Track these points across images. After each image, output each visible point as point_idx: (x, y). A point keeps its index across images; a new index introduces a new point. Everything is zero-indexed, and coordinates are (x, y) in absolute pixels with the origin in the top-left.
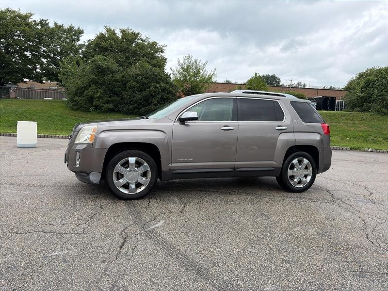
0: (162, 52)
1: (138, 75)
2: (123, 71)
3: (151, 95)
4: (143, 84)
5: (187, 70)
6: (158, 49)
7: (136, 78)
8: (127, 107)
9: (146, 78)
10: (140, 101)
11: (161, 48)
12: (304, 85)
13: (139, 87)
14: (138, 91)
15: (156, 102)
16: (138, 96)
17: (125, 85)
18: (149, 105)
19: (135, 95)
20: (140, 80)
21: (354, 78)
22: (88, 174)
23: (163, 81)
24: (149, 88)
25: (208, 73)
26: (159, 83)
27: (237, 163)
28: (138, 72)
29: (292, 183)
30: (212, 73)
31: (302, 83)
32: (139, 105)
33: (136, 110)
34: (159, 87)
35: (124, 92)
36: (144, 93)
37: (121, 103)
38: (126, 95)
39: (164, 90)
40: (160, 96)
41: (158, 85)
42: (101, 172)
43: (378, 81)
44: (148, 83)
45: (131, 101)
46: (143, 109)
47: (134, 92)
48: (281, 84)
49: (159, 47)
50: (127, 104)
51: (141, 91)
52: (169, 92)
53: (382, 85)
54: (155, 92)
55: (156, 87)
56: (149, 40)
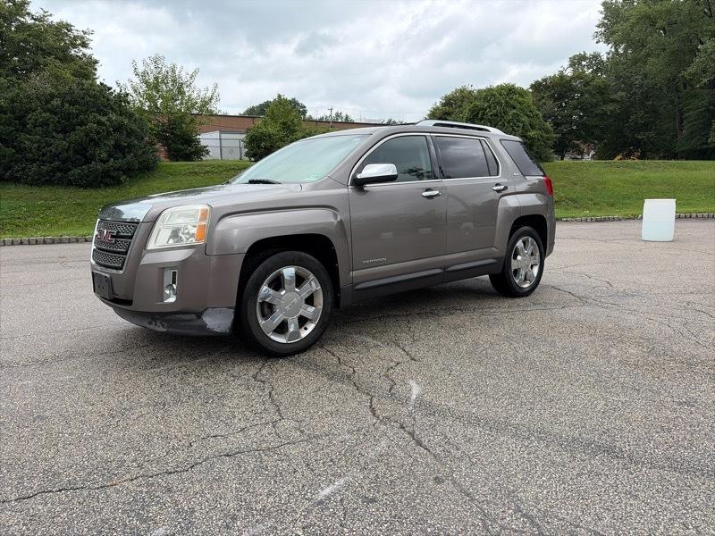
0: (84, 45)
1: (52, 96)
2: (8, 87)
3: (92, 140)
4: (68, 116)
5: (156, 87)
6: (75, 38)
7: (48, 102)
8: (34, 167)
9: (72, 103)
10: (66, 155)
11: (83, 38)
12: (347, 117)
13: (59, 122)
14: (58, 132)
15: (104, 155)
16: (60, 143)
17: (21, 118)
18: (88, 161)
19: (52, 141)
20: (57, 107)
21: (438, 105)
22: (199, 315)
23: (112, 109)
24: (82, 124)
25: (202, 94)
26: (105, 114)
27: (447, 257)
28: (50, 90)
29: (517, 281)
30: (209, 94)
31: (344, 115)
32: (64, 162)
33: (59, 174)
34: (108, 123)
35: (23, 136)
36: (73, 136)
37: (16, 161)
38: (26, 140)
39: (119, 128)
40: (113, 142)
41: (104, 119)
42: (234, 304)
43: (490, 107)
44: (77, 116)
45: (44, 155)
46: (76, 171)
47: (47, 134)
48: (307, 115)
49: (76, 33)
50: (34, 161)
51: (64, 131)
52: (130, 133)
53: (496, 115)
54: (98, 133)
55: (99, 123)
56: (50, 19)
